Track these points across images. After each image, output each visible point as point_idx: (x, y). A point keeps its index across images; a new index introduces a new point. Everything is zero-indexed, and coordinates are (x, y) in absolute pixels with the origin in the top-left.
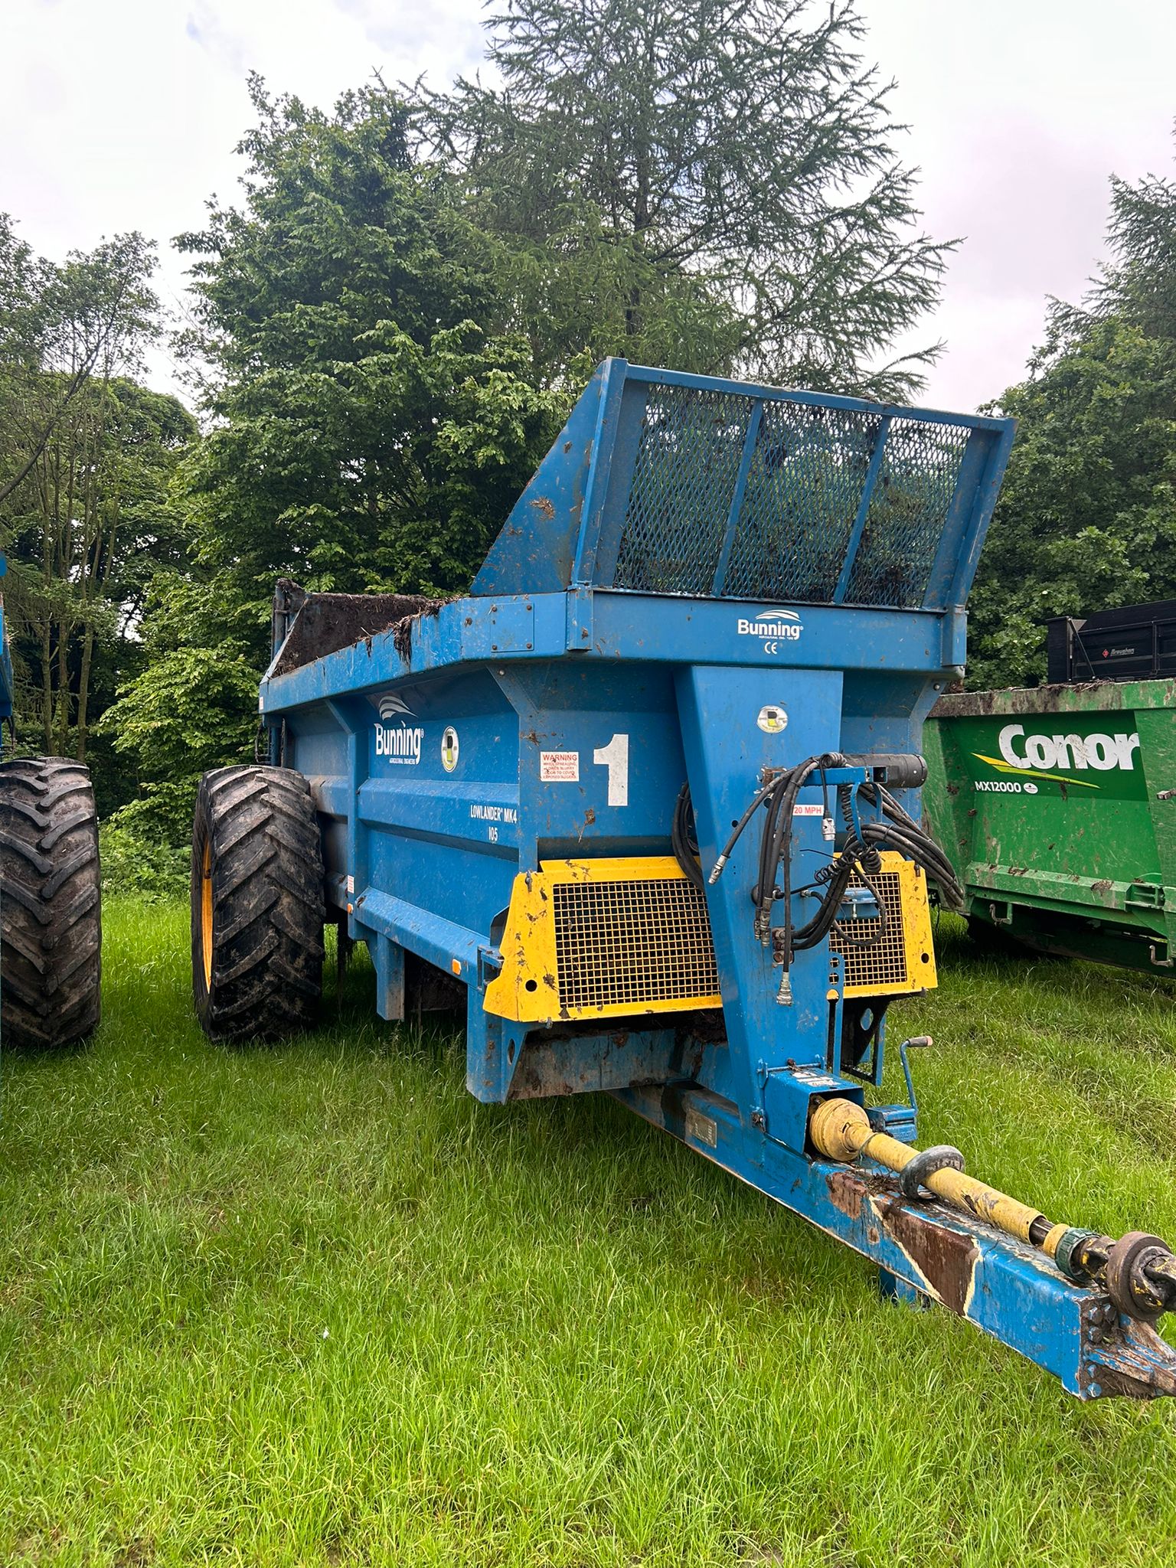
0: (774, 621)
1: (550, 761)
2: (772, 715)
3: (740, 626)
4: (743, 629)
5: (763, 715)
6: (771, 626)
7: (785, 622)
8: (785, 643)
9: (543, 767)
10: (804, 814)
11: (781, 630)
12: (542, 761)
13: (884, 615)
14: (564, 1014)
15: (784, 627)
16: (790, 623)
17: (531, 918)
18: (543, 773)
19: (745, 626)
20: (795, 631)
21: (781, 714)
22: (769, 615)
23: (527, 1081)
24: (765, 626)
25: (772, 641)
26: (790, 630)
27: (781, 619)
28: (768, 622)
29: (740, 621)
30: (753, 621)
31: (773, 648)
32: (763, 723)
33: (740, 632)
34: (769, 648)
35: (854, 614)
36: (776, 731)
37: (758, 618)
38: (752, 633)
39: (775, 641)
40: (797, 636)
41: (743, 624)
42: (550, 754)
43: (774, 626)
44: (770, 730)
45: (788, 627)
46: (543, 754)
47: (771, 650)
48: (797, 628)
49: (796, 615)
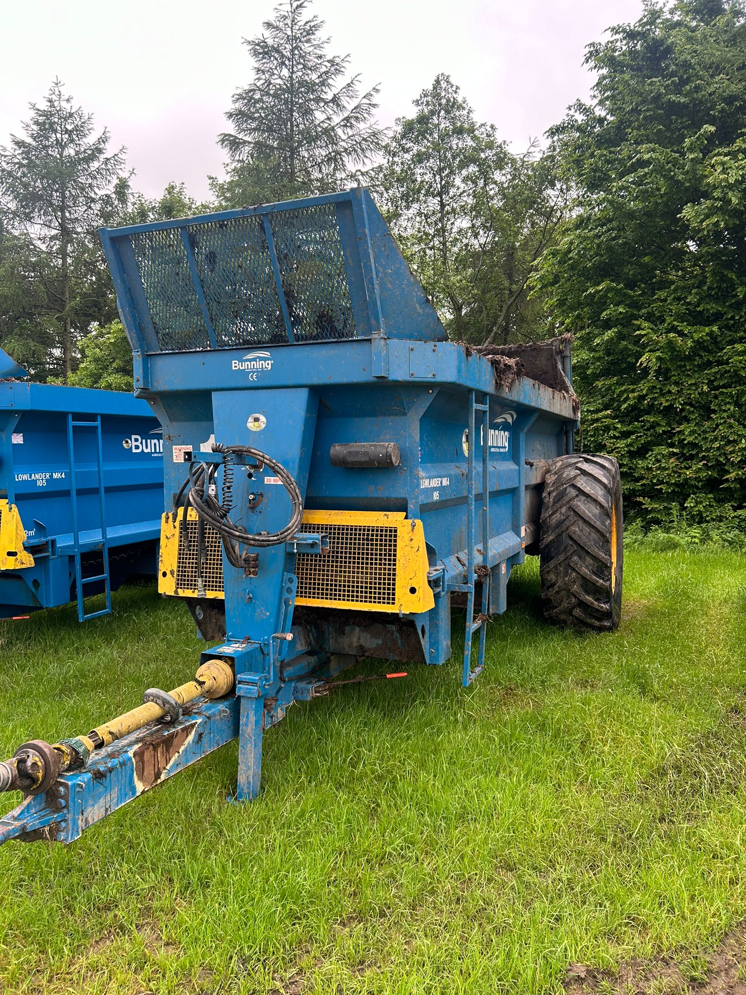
0: (254, 360)
1: (178, 451)
2: (257, 420)
3: (233, 365)
4: (235, 367)
5: (250, 420)
6: (252, 363)
7: (261, 359)
8: (262, 372)
9: (174, 454)
10: (272, 483)
11: (258, 365)
12: (174, 451)
13: (330, 346)
14: (176, 592)
15: (261, 362)
16: (265, 359)
17: (167, 537)
18: (174, 458)
19: (237, 365)
20: (268, 364)
21: (263, 418)
22: (251, 356)
23: (219, 631)
24: (249, 363)
25: (254, 372)
26: (265, 364)
27: (259, 357)
28: (250, 360)
29: (233, 362)
30: (241, 361)
31: (254, 377)
32: (251, 425)
33: (234, 368)
34: (252, 377)
35: (308, 348)
36: (258, 430)
37: (244, 358)
38: (241, 368)
39: (255, 372)
40: (269, 367)
41: (235, 363)
42: (178, 447)
43: (255, 362)
44: (254, 429)
45: (263, 362)
46: (174, 447)
47: (253, 378)
48: (270, 362)
49: (269, 354)
